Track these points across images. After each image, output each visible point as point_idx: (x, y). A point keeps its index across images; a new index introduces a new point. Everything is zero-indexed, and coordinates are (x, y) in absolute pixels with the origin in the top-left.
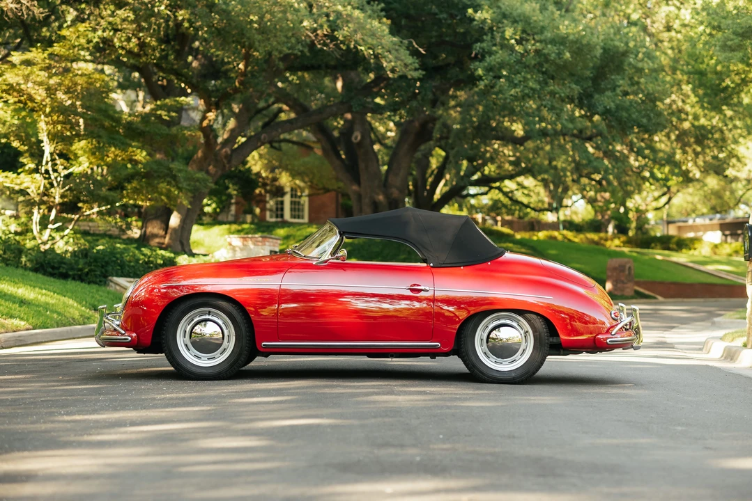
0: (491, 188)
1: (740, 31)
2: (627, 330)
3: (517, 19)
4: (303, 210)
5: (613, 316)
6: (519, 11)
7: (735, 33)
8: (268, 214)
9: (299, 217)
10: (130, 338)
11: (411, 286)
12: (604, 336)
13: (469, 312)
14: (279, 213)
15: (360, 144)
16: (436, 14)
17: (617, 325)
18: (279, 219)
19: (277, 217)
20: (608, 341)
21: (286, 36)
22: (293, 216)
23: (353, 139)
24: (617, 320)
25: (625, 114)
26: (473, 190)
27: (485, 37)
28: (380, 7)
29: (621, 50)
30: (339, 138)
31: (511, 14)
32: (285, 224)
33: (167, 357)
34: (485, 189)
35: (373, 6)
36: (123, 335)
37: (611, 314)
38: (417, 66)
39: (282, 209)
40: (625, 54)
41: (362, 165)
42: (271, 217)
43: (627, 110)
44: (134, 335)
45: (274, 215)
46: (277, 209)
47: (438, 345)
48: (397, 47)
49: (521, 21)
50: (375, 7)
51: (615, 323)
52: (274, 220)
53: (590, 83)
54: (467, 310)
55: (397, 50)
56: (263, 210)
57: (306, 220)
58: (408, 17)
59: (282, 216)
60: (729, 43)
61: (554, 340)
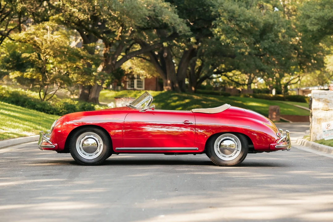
0: (222, 75)
1: (317, 17)
2: (284, 141)
3: (230, 11)
4: (142, 84)
5: (278, 135)
6: (230, 8)
7: (315, 18)
8: (127, 86)
9: (140, 87)
10: (54, 146)
11: (185, 121)
12: (274, 144)
13: (213, 132)
14: (132, 85)
15: (167, 57)
16: (197, 8)
17: (280, 139)
18: (132, 88)
19: (131, 87)
20: (276, 146)
21: (138, 19)
22: (138, 87)
23: (164, 55)
24: (279, 137)
25: (272, 49)
26: (214, 76)
27: (217, 19)
28: (175, 7)
29: (271, 23)
30: (157, 55)
31: (227, 9)
32: (135, 90)
33: (71, 155)
34: (219, 75)
35: (172, 7)
36: (51, 144)
37: (277, 134)
38: (190, 30)
39: (133, 84)
40: (273, 25)
41: (167, 67)
42: (129, 87)
43: (273, 48)
44: (56, 144)
45: (130, 87)
46: (131, 84)
47: (197, 149)
48: (182, 23)
49: (231, 12)
50: (173, 7)
51: (279, 138)
52: (130, 88)
53: (259, 37)
54: (212, 132)
55: (182, 24)
56: (126, 85)
57: (144, 88)
58: (186, 9)
59: (133, 87)
60: (313, 22)
61: (251, 146)
